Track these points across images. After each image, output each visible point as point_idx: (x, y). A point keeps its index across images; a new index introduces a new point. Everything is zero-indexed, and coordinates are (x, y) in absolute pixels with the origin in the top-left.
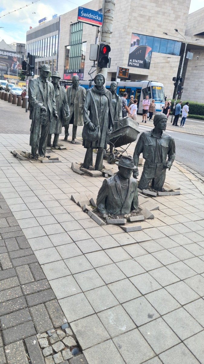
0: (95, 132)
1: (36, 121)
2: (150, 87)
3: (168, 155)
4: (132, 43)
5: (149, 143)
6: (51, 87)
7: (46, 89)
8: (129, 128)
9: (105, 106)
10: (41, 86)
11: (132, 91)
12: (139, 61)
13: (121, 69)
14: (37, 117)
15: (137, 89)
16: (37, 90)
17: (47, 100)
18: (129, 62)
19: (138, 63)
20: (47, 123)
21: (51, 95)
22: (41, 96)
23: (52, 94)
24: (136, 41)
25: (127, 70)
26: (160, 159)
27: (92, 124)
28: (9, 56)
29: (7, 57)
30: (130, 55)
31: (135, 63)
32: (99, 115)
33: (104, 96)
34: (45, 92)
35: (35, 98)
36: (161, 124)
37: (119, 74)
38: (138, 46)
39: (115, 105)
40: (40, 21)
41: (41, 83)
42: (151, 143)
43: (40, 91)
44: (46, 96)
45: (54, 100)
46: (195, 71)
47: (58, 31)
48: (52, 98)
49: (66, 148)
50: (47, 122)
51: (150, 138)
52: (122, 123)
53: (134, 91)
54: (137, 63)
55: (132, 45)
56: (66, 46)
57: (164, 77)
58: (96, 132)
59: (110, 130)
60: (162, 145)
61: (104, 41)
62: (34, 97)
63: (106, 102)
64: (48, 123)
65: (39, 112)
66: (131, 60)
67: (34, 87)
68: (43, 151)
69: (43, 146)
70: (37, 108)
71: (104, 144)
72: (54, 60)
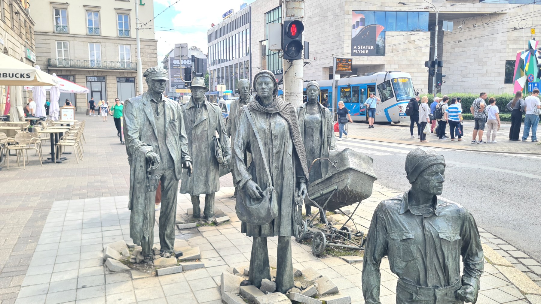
0: (263, 202)
1: (138, 186)
2: (389, 80)
3: (461, 257)
4: (355, 23)
5: (401, 231)
6: (174, 110)
7: (161, 114)
8: (352, 173)
9: (283, 138)
10: (150, 110)
11: (361, 90)
12: (367, 46)
13: (340, 60)
14: (139, 176)
15: (368, 86)
16: (140, 119)
17: (165, 136)
18: (352, 49)
19: (366, 50)
20: (169, 183)
21: (175, 125)
22: (151, 130)
23: (177, 124)
24: (359, 20)
25: (349, 60)
26: (440, 274)
27: (253, 185)
30: (353, 40)
31: (362, 50)
32: (271, 161)
33: (278, 116)
34: (159, 122)
35: (136, 136)
36: (428, 181)
37: (337, 69)
38: (363, 27)
39: (320, 125)
40: (225, 16)
41: (149, 104)
42: (409, 233)
43: (148, 119)
44: (161, 128)
45: (183, 134)
46: (456, 50)
47: (248, 24)
48: (177, 131)
49: (228, 221)
50: (169, 181)
51: (402, 219)
52: (335, 163)
53: (364, 90)
54: (364, 49)
55: (354, 27)
56: (261, 42)
57: (409, 64)
58: (265, 204)
59: (300, 194)
60: (441, 236)
61: (292, 16)
62: (132, 134)
63: (284, 130)
64: (172, 182)
65: (141, 166)
66: (355, 47)
67: (135, 114)
68: (168, 241)
69: (166, 232)
70: (139, 158)
71: (290, 228)
72: (247, 62)
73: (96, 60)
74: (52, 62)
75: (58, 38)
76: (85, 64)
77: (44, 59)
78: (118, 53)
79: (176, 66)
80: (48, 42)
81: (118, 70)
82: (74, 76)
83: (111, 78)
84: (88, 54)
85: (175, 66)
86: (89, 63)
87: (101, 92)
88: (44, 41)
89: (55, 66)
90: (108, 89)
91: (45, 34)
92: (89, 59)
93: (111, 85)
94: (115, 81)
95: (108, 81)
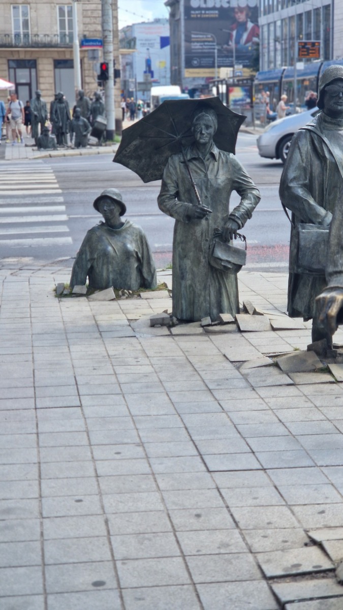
25: (316, 44)
28: (221, 9)
29: (215, 14)
72: (327, 7)
73: (22, 33)
76: (6, 40)
78: (56, 20)
79: (197, 12)
81: (56, 49)
83: (45, 61)
84: (11, 23)
85: (194, 14)
86: (12, 38)
87: (29, 85)
90: (41, 80)
92: (11, 31)
93: (45, 73)
94: (51, 67)
95: (40, 67)
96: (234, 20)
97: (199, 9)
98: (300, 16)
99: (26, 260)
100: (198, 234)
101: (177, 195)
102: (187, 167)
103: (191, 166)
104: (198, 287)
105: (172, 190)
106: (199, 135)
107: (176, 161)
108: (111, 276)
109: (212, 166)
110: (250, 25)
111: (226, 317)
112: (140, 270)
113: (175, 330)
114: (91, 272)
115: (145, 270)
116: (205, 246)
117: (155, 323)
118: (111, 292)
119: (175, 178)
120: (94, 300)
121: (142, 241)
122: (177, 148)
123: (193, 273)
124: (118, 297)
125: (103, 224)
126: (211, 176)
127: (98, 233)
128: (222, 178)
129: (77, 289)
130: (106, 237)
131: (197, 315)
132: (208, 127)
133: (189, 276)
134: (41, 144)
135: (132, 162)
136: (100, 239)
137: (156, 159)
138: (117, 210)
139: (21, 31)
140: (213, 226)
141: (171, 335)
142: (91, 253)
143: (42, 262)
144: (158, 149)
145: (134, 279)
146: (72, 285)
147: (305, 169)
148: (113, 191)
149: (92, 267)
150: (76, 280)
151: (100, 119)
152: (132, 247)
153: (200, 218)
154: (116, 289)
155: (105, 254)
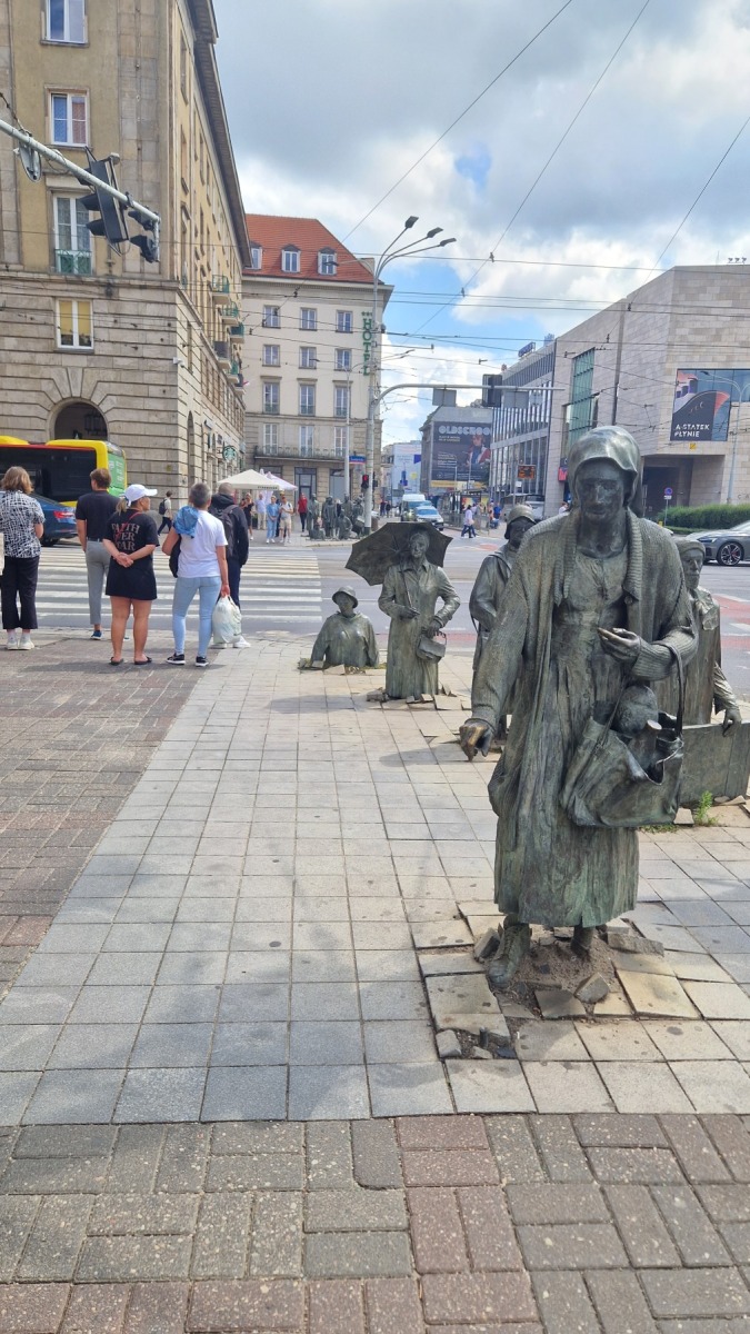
4: (680, 389)
12: (698, 425)
18: (673, 431)
19: (696, 431)
28: (462, 436)
29: (458, 439)
30: (676, 417)
31: (690, 431)
38: (695, 394)
40: (522, 353)
47: (551, 373)
54: (693, 430)
55: (678, 395)
56: (565, 406)
66: (678, 427)
72: (544, 438)
73: (307, 448)
74: (259, 450)
75: (267, 420)
76: (295, 453)
77: (251, 446)
78: (334, 439)
79: (444, 437)
80: (256, 424)
81: (332, 461)
82: (281, 467)
83: (323, 470)
84: (299, 440)
85: (441, 438)
86: (299, 451)
87: (310, 487)
88: (252, 424)
89: (263, 455)
90: (320, 484)
91: (254, 415)
92: (298, 446)
93: (321, 479)
94: (328, 475)
95: (319, 474)
96: (472, 445)
97: (445, 434)
98: (523, 443)
99: (284, 633)
100: (409, 631)
101: (394, 597)
102: (403, 576)
103: (406, 574)
104: (407, 672)
105: (391, 595)
106: (413, 551)
107: (395, 570)
108: (343, 655)
109: (424, 576)
110: (484, 449)
111: (427, 697)
112: (366, 652)
113: (385, 706)
114: (327, 651)
115: (370, 652)
116: (413, 640)
117: (371, 699)
118: (342, 668)
119: (392, 584)
120: (328, 674)
121: (369, 629)
122: (397, 560)
123: (402, 660)
124: (347, 673)
125: (339, 614)
126: (422, 585)
127: (335, 621)
128: (428, 585)
129: (315, 664)
130: (341, 624)
131: (404, 694)
132: (421, 545)
133: (399, 663)
134: (312, 536)
135: (361, 569)
136: (336, 625)
137: (380, 567)
138: (351, 603)
139: (307, 446)
140: (420, 625)
141: (382, 709)
142: (329, 636)
143: (295, 636)
144: (382, 559)
145: (361, 659)
146: (312, 660)
147: (491, 588)
148: (348, 589)
149: (329, 647)
150: (315, 656)
151: (359, 518)
152: (360, 633)
153: (411, 618)
154: (346, 666)
155: (340, 637)
